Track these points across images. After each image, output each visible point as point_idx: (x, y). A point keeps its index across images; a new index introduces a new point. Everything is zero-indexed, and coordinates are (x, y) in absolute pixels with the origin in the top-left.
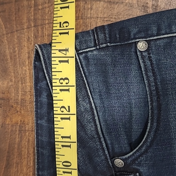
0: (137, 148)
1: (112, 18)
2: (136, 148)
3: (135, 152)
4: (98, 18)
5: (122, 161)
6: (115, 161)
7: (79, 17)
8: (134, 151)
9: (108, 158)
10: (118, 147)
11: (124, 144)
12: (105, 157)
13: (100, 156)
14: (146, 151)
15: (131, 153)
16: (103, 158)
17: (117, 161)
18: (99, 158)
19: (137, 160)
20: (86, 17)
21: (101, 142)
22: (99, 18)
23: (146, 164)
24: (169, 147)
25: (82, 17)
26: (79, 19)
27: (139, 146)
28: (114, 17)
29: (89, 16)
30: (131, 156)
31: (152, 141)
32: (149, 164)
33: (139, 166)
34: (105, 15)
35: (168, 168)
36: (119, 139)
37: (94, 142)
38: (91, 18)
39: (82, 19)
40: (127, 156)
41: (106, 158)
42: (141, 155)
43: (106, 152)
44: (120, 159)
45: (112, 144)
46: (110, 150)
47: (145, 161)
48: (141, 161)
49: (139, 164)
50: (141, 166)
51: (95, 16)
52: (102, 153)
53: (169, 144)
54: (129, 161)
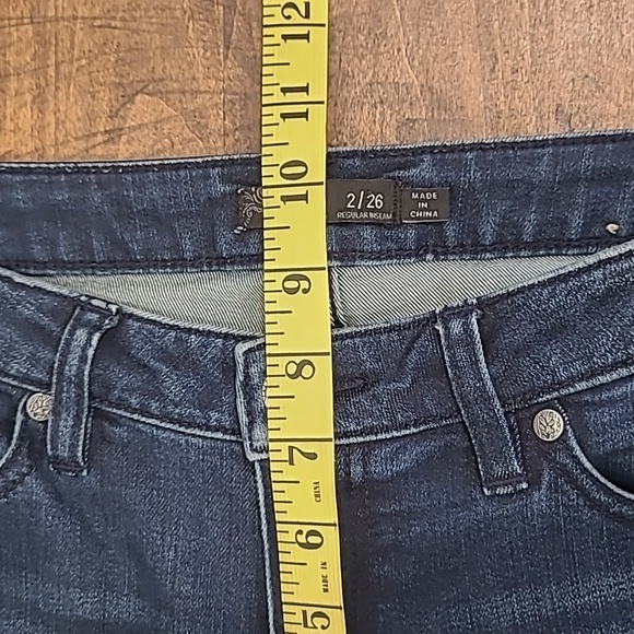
0: (603, 480)
1: (114, 18)
2: (602, 475)
3: (592, 475)
4: (75, 18)
5: (558, 435)
6: (555, 412)
7: (23, 18)
8: (595, 472)
9: (564, 392)
10: (603, 424)
11: (612, 440)
12: (564, 382)
13: (567, 365)
14: (593, 504)
15: (588, 465)
16: (563, 375)
17: (556, 420)
18: (561, 364)
19: (566, 482)
20: (45, 17)
21: (614, 366)
22: (79, 20)
23: (557, 506)
24: (606, 564)
25: (31, 18)
26: (23, 24)
27: (609, 485)
28: (120, 15)
29: (51, 13)
30: (579, 463)
31: (623, 517)
32: (558, 514)
33: (549, 488)
34: (97, 11)
35: (547, 567)
36: (628, 424)
37: (613, 346)
38: (57, 20)
39: (32, 23)
40: (579, 453)
41: (561, 385)
42: (582, 492)
43: (583, 385)
44: (565, 431)
45: (612, 402)
46: (588, 398)
47: (564, 505)
48: (564, 493)
49: (554, 488)
50: (551, 493)
51: (70, 12)
52: (580, 372)
53: (614, 564)
54: (562, 458)
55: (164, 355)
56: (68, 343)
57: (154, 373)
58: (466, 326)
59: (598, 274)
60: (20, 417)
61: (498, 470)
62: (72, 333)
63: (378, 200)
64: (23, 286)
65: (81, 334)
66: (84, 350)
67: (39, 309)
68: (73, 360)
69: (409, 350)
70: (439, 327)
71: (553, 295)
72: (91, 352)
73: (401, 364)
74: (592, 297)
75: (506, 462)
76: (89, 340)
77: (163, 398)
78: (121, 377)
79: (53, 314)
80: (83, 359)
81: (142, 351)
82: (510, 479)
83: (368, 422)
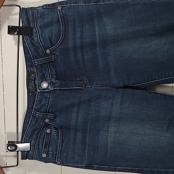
11: (49, 45)
14: (59, 47)
16: (41, 50)
17: (47, 51)
19: (55, 50)
21: (40, 44)
31: (61, 43)
37: (37, 44)
40: (51, 48)
41: (43, 50)
44: (49, 50)
45: (44, 45)
46: (44, 47)
49: (56, 52)
52: (41, 48)
54: (52, 50)
55: (40, 103)
56: (38, 116)
57: (42, 105)
58: (36, 61)
59: (29, 45)
60: (48, 123)
61: (54, 58)
62: (37, 116)
63: (32, 75)
64: (30, 123)
65: (37, 114)
66: (39, 114)
67: (34, 121)
68: (40, 115)
69: (39, 69)
70: (36, 65)
71: (32, 51)
72: (39, 113)
73: (41, 70)
74: (32, 46)
75: (52, 57)
76: (38, 113)
77: (46, 104)
78: (43, 109)
79: (34, 119)
80: (40, 114)
81: (39, 106)
82: (54, 56)
83: (48, 74)
